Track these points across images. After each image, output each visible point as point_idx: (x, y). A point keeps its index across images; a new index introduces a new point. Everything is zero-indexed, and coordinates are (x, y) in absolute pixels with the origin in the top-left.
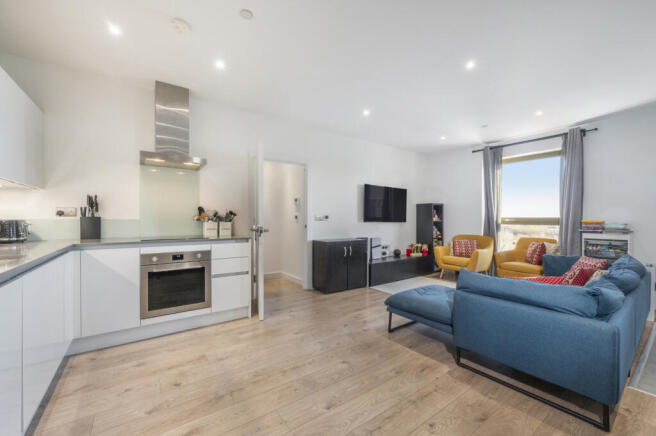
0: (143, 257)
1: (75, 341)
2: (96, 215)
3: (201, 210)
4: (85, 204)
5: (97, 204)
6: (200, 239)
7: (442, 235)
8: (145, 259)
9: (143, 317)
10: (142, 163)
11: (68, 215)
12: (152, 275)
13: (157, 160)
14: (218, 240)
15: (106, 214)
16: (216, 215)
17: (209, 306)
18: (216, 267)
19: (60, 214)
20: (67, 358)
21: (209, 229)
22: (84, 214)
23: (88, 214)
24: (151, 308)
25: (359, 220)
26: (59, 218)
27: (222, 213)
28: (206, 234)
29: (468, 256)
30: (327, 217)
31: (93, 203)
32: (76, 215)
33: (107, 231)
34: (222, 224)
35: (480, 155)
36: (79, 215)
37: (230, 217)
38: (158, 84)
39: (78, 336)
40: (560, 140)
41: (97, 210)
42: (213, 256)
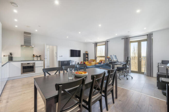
0: (21, 64)
1: (8, 78)
2: (12, 56)
3: (34, 55)
4: (9, 54)
5: (12, 54)
6: (34, 60)
7: (88, 59)
8: (22, 64)
9: (21, 74)
10: (21, 47)
11: (6, 56)
12: (23, 67)
13: (24, 46)
14: (37, 60)
15: (14, 56)
16: (37, 56)
17: (35, 72)
18: (36, 66)
19: (4, 56)
20: (7, 81)
21: (35, 59)
22: (9, 56)
23: (10, 56)
24: (23, 73)
25: (69, 57)
26: (4, 57)
27: (38, 55)
28: (35, 60)
29: (90, 63)
30: (62, 56)
31: (11, 54)
32: (7, 56)
33: (14, 59)
34: (38, 58)
35: (94, 44)
36: (8, 56)
37: (40, 56)
38: (24, 32)
39: (9, 77)
40: (105, 42)
41: (12, 55)
42: (36, 63)
